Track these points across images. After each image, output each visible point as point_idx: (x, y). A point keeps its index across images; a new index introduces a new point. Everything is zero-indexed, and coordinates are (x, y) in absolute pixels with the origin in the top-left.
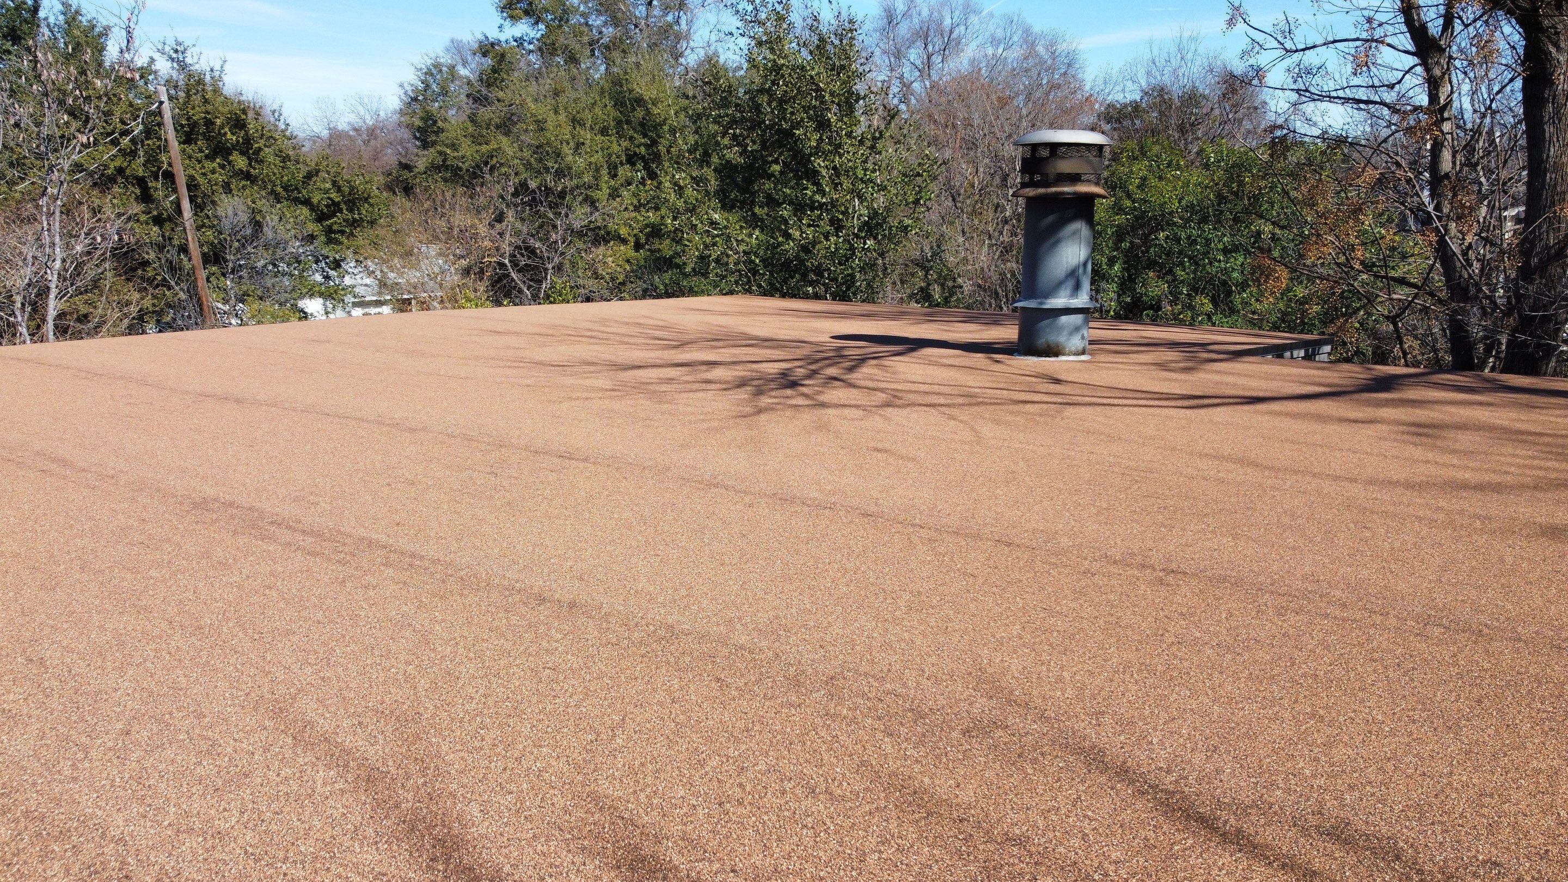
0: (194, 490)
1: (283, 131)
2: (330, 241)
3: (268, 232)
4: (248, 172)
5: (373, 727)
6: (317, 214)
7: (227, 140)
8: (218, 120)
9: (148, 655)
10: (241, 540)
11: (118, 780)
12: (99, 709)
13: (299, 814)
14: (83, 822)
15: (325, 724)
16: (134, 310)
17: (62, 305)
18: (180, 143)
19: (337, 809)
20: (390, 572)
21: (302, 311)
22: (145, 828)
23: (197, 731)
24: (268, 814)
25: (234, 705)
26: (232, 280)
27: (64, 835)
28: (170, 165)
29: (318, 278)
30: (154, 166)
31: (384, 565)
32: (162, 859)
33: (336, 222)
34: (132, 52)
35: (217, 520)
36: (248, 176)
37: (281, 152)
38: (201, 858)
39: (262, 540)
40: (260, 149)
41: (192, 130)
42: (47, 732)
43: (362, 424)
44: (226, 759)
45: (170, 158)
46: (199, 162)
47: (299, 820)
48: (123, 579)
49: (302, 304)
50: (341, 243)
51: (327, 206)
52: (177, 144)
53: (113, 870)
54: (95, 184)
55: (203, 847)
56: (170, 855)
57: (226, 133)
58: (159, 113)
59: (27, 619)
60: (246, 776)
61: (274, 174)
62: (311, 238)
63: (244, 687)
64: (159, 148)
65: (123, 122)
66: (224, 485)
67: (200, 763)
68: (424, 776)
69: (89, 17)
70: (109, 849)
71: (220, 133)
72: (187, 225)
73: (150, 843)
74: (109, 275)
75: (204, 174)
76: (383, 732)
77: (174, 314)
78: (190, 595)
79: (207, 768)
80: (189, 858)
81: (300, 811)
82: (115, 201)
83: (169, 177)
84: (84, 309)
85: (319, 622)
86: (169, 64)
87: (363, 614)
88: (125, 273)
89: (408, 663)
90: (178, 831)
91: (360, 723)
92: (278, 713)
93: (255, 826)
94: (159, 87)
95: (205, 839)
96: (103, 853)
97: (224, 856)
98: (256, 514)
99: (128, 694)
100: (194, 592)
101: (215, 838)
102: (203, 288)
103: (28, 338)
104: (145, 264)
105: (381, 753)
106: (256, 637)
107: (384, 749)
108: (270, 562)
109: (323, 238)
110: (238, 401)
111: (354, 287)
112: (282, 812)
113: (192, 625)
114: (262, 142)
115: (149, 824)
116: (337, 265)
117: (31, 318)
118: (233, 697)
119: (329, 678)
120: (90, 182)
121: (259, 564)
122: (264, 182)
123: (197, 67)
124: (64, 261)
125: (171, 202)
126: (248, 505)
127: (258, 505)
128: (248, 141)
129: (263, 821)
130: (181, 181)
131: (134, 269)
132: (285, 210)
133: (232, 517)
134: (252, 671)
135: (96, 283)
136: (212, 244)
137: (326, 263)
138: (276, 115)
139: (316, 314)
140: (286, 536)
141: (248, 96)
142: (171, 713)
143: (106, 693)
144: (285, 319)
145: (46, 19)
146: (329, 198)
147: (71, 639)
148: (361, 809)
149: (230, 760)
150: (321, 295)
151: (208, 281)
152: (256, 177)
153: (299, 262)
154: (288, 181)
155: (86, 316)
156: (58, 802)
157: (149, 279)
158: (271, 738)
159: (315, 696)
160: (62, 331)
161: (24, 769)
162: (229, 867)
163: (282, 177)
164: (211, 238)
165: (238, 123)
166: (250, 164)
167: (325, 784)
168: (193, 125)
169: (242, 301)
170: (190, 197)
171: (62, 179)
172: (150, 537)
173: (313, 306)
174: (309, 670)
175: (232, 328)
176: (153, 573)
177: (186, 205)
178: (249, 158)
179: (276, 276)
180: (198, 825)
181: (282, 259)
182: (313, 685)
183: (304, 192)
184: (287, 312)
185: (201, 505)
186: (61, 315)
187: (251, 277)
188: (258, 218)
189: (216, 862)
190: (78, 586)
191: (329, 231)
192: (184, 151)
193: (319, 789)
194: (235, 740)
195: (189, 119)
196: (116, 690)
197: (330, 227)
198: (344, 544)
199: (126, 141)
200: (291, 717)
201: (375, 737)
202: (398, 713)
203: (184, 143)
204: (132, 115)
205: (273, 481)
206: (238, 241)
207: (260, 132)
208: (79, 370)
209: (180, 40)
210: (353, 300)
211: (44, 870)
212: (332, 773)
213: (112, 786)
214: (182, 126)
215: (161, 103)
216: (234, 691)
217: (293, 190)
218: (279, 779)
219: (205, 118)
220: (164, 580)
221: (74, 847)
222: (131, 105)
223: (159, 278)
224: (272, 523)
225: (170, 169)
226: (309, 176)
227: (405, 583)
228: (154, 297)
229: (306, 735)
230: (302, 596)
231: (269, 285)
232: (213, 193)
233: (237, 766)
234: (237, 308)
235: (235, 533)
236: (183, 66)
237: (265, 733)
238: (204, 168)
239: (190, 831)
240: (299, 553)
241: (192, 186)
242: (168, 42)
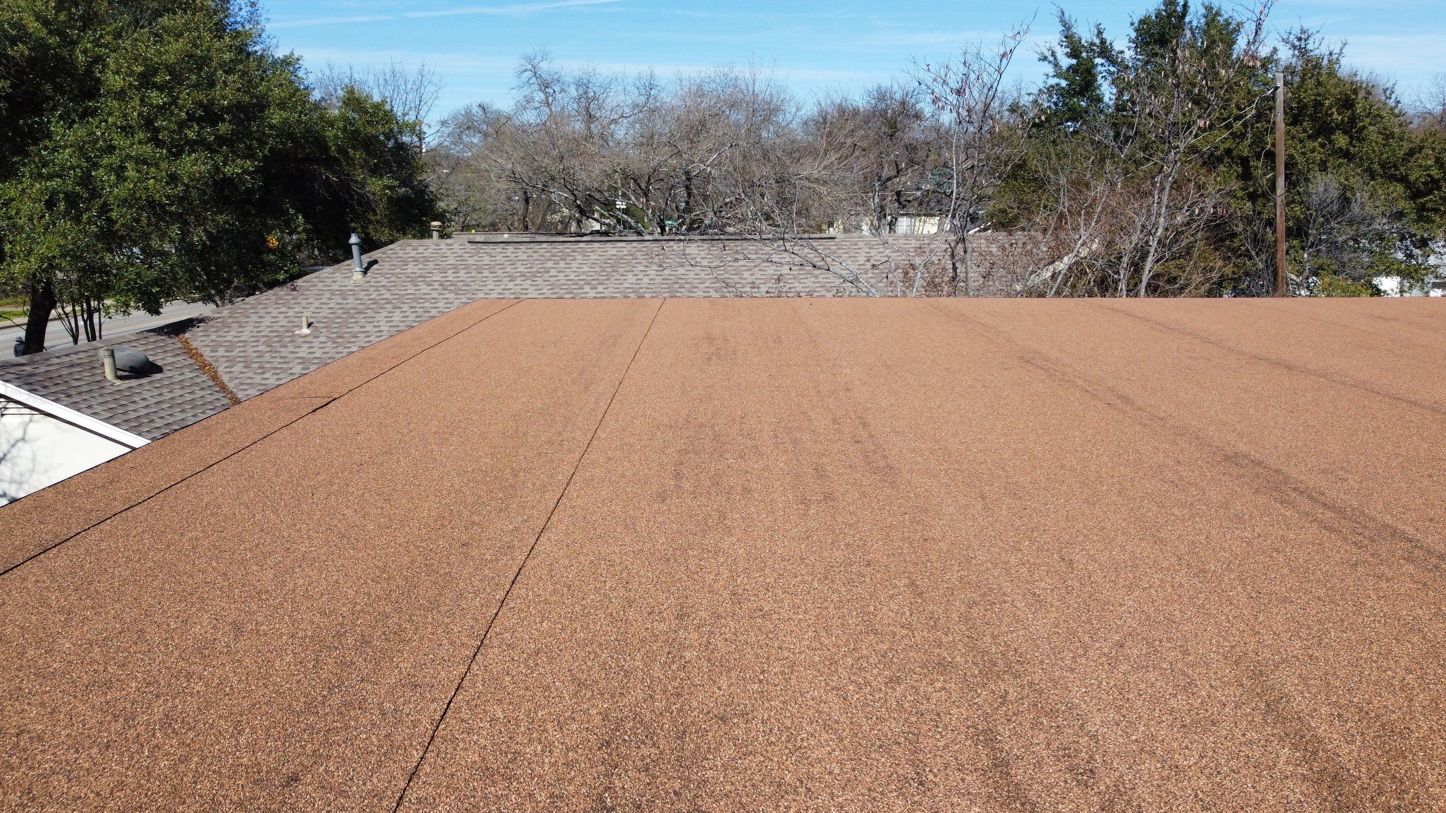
0: (1229, 443)
1: (1392, 109)
2: (1420, 219)
3: (1356, 209)
4: (1348, 150)
5: (1353, 724)
6: (1412, 192)
7: (1332, 120)
8: (1327, 101)
9: (1154, 583)
10: (1261, 500)
11: (1104, 684)
12: (1104, 617)
13: (1255, 782)
14: (1070, 708)
15: (1300, 703)
16: (1215, 276)
17: (1158, 268)
18: (1287, 125)
19: (1295, 793)
20: (1411, 568)
21: (1376, 286)
22: (1116, 734)
23: (1179, 665)
24: (1225, 768)
25: (1218, 653)
26: (1309, 254)
27: (1052, 713)
28: (1273, 145)
29: (1400, 256)
30: (1258, 147)
31: (1404, 559)
32: (1123, 768)
33: (1431, 200)
34: (1257, 44)
35: (1243, 476)
36: (1346, 154)
37: (1385, 129)
38: (1155, 783)
39: (1281, 503)
40: (1364, 127)
41: (1300, 112)
42: (1061, 623)
43: (1413, 407)
44: (1199, 701)
45: (1275, 139)
46: (1301, 141)
47: (1254, 787)
48: (1150, 510)
49: (1376, 281)
50: (1433, 222)
51: (1424, 183)
52: (1283, 125)
53: (1083, 760)
54: (1204, 163)
55: (1160, 773)
56: (1130, 768)
57: (1332, 114)
58: (1273, 98)
59: (1069, 524)
60: (1214, 724)
61: (1374, 152)
62: (1400, 215)
63: (1232, 639)
64: (1267, 130)
65: (1239, 109)
66: (1257, 444)
67: (1175, 695)
68: (1399, 799)
69: (1226, 16)
70: (1084, 740)
71: (1326, 114)
72: (1279, 201)
73: (1117, 750)
74: (1200, 244)
75: (1304, 153)
76: (1363, 734)
77: (1250, 282)
78: (1202, 538)
79: (1179, 702)
80: (1146, 778)
81: (1257, 779)
82: (1218, 179)
83: (1271, 156)
84: (1175, 272)
85: (1319, 599)
86: (1291, 52)
87: (1369, 604)
88: (1215, 243)
89: (1409, 671)
90: (1142, 749)
91: (1340, 716)
92: (1258, 675)
93: (1211, 774)
94: (1277, 74)
95: (1163, 767)
96: (1078, 742)
97: (1174, 789)
98: (1281, 478)
99: (1130, 612)
100: (1207, 537)
101: (1172, 770)
102: (1282, 260)
103: (1125, 293)
104: (1233, 235)
105: (1355, 754)
106: (1254, 595)
107: (1359, 752)
108: (1283, 527)
109: (1413, 216)
110: (1288, 368)
111: (1437, 267)
112: (1239, 773)
113: (1198, 567)
114: (1368, 120)
115: (1120, 733)
116: (1423, 243)
117: (1132, 277)
118: (1219, 646)
119: (1317, 658)
120: (1200, 162)
121: (1273, 525)
122: (1361, 159)
123: (1317, 52)
124: (1167, 229)
125: (1268, 180)
126: (1276, 467)
127: (1284, 469)
128: (1353, 120)
129: (1219, 773)
130: (1281, 160)
131: (1223, 240)
132: (1377, 187)
133: (1257, 476)
134: (1242, 626)
135: (1188, 251)
136: (1298, 219)
137: (1412, 241)
138: (1388, 92)
139: (1390, 291)
140: (1306, 505)
141: (1363, 75)
142: (1161, 641)
143: (1113, 605)
144: (1355, 294)
145: (1190, 22)
146: (1429, 175)
147: (1097, 550)
148: (1320, 804)
149: (1202, 703)
150: (1399, 273)
151: (1287, 253)
152: (1354, 155)
153: (1382, 239)
154: (1387, 158)
155: (1175, 278)
156: (1055, 684)
157: (1233, 249)
158: (1245, 697)
159: (1298, 671)
160: (1153, 290)
161: (1038, 647)
162: (1178, 802)
163: (1382, 154)
164: (1299, 213)
165: (1347, 103)
166: (1351, 143)
167: (1288, 763)
168: (1302, 107)
169: (1316, 274)
170: (1286, 175)
171: (1177, 158)
172: (1181, 478)
173: (1389, 284)
174: (1298, 643)
175: (1299, 298)
176: (1176, 511)
177: (1281, 182)
178: (1351, 137)
179: (1355, 252)
180: (1159, 752)
181: (1365, 235)
182: (1298, 659)
183: (1402, 169)
184: (1360, 288)
185: (1233, 458)
186: (1156, 276)
187: (1329, 251)
188: (1348, 194)
189: (1168, 792)
190: (1113, 507)
191: (1422, 208)
192: (1288, 132)
193: (1280, 765)
194: (1212, 686)
195: (1298, 103)
196: (1121, 605)
197: (1424, 205)
198: (1365, 527)
199: (1238, 125)
200: (1270, 683)
201: (1353, 735)
202: (1384, 719)
203: (1290, 125)
204: (1248, 101)
205: (1305, 449)
206: (1323, 216)
207: (1367, 111)
208: (1157, 323)
209: (1305, 28)
210: (1434, 280)
211: (1032, 736)
212: (1298, 754)
213: (1099, 687)
214: (1292, 109)
215: (1277, 88)
216: (1221, 639)
217: (1391, 167)
218: (1243, 739)
219: (1316, 100)
220: (1183, 521)
221: (1058, 727)
222: (1249, 92)
223: (1243, 248)
224: (1295, 489)
225: (1272, 149)
226: (1411, 153)
227: (1425, 584)
228: (1236, 265)
229: (1281, 707)
230: (1308, 568)
231: (1346, 260)
232: (1308, 171)
233: (1207, 711)
234: (1310, 280)
235: (1257, 491)
236: (1303, 52)
237: (1241, 691)
238: (1305, 147)
239: (1152, 754)
240: (1315, 526)
241: (1290, 165)
242: (1293, 32)
